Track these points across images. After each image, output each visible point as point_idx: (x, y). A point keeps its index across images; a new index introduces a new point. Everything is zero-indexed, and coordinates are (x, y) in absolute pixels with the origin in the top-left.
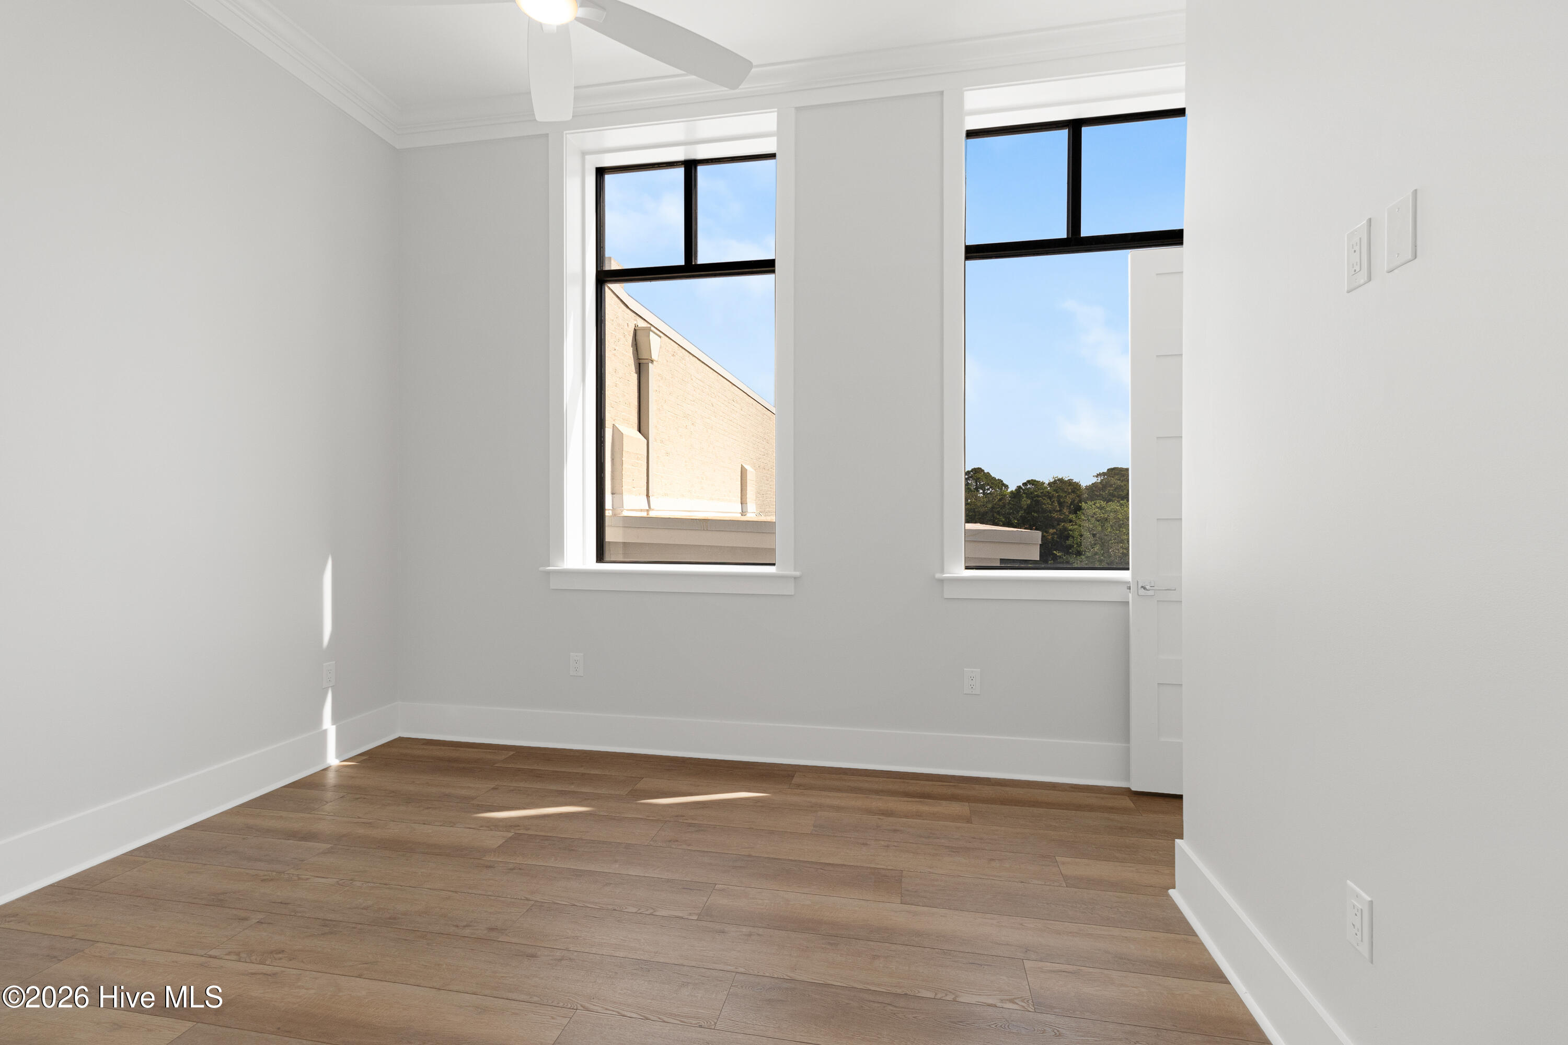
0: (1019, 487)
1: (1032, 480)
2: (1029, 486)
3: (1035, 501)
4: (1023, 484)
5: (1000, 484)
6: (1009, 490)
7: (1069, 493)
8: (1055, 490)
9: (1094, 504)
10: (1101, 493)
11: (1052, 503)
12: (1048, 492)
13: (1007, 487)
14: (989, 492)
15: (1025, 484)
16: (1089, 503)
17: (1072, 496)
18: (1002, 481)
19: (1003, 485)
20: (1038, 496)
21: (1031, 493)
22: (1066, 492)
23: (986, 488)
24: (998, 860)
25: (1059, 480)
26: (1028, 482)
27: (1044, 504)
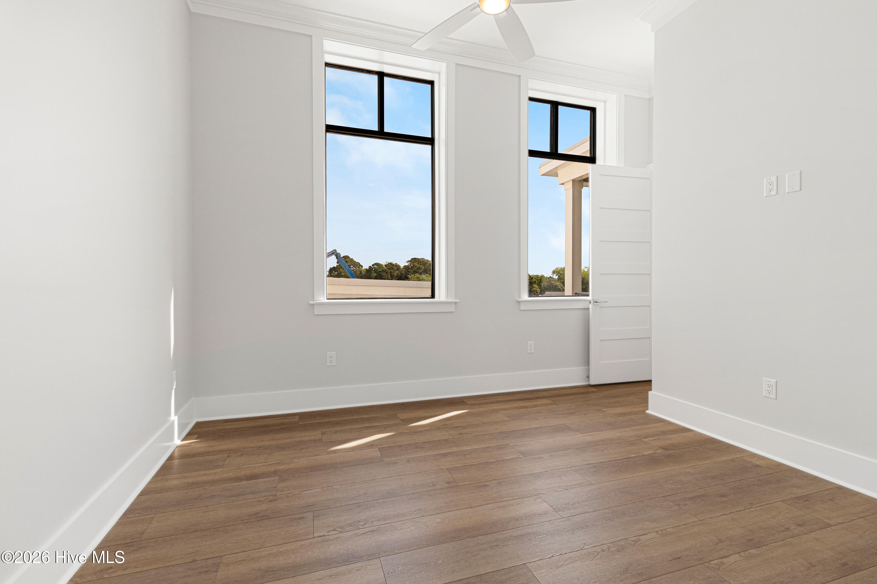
0: (370, 267)
1: (377, 263)
2: (375, 266)
3: (379, 274)
4: (372, 265)
5: (359, 265)
6: (363, 268)
7: (396, 271)
8: (388, 269)
9: (414, 276)
10: (411, 270)
11: (387, 275)
12: (385, 270)
13: (362, 266)
14: (352, 269)
15: (373, 265)
16: (412, 275)
17: (397, 272)
18: (359, 263)
19: (360, 265)
20: (380, 272)
21: (377, 270)
22: (394, 270)
23: (351, 267)
24: (587, 414)
25: (389, 263)
26: (375, 264)
27: (383, 276)
